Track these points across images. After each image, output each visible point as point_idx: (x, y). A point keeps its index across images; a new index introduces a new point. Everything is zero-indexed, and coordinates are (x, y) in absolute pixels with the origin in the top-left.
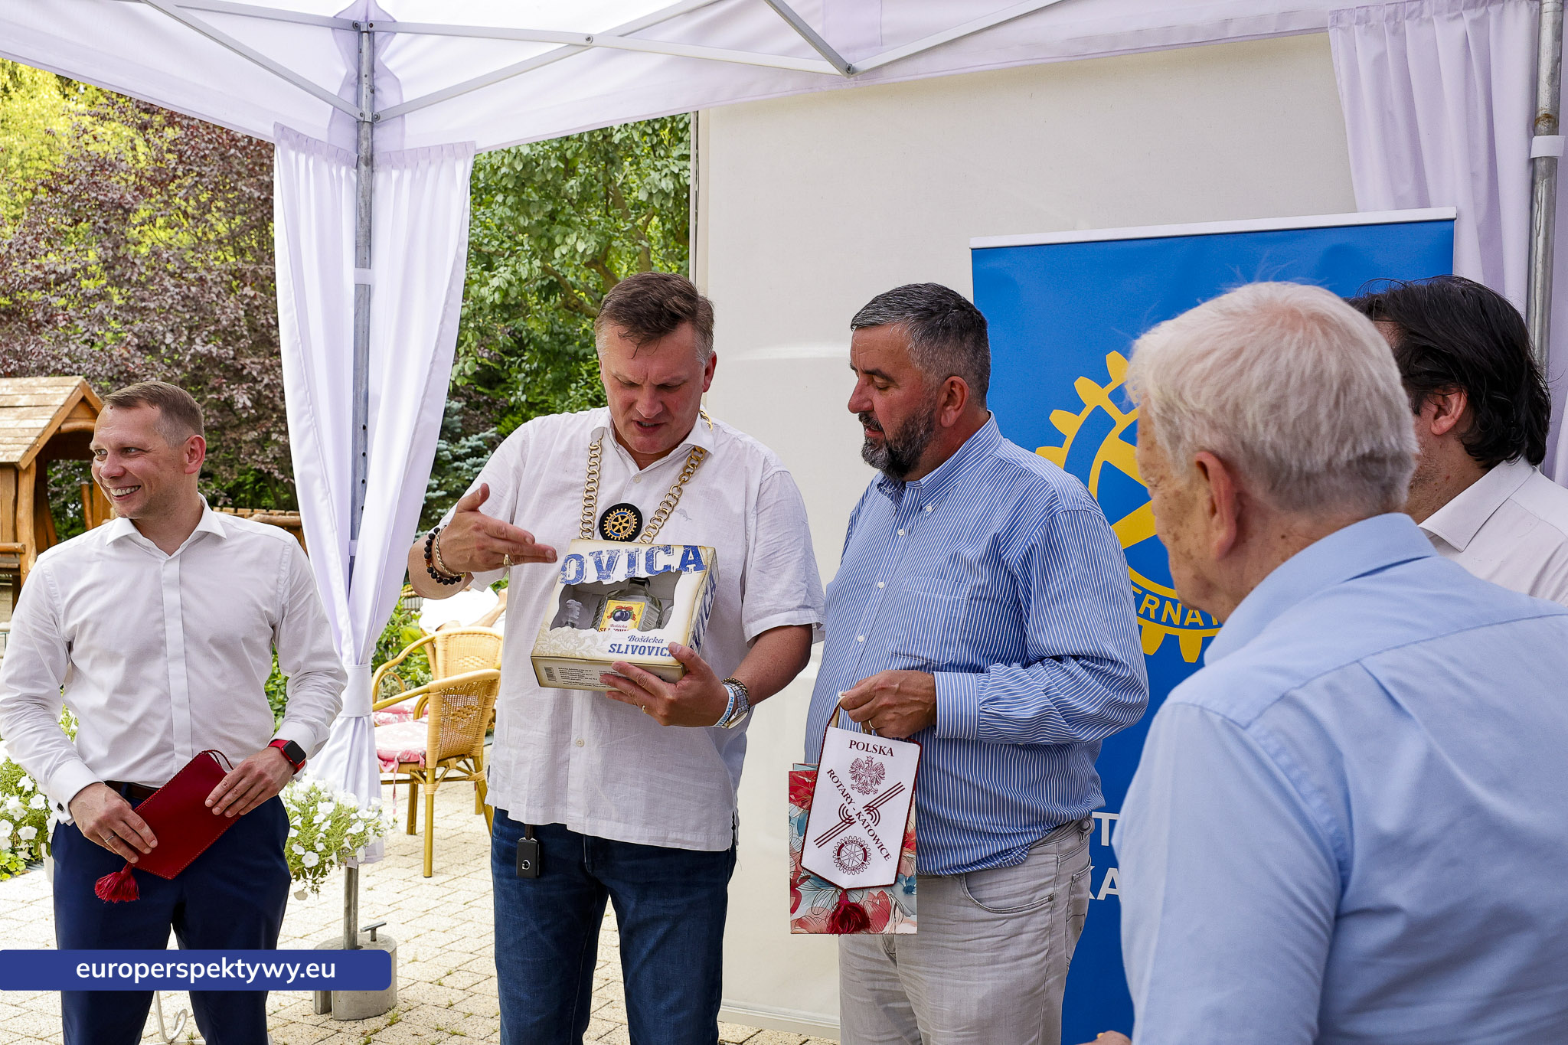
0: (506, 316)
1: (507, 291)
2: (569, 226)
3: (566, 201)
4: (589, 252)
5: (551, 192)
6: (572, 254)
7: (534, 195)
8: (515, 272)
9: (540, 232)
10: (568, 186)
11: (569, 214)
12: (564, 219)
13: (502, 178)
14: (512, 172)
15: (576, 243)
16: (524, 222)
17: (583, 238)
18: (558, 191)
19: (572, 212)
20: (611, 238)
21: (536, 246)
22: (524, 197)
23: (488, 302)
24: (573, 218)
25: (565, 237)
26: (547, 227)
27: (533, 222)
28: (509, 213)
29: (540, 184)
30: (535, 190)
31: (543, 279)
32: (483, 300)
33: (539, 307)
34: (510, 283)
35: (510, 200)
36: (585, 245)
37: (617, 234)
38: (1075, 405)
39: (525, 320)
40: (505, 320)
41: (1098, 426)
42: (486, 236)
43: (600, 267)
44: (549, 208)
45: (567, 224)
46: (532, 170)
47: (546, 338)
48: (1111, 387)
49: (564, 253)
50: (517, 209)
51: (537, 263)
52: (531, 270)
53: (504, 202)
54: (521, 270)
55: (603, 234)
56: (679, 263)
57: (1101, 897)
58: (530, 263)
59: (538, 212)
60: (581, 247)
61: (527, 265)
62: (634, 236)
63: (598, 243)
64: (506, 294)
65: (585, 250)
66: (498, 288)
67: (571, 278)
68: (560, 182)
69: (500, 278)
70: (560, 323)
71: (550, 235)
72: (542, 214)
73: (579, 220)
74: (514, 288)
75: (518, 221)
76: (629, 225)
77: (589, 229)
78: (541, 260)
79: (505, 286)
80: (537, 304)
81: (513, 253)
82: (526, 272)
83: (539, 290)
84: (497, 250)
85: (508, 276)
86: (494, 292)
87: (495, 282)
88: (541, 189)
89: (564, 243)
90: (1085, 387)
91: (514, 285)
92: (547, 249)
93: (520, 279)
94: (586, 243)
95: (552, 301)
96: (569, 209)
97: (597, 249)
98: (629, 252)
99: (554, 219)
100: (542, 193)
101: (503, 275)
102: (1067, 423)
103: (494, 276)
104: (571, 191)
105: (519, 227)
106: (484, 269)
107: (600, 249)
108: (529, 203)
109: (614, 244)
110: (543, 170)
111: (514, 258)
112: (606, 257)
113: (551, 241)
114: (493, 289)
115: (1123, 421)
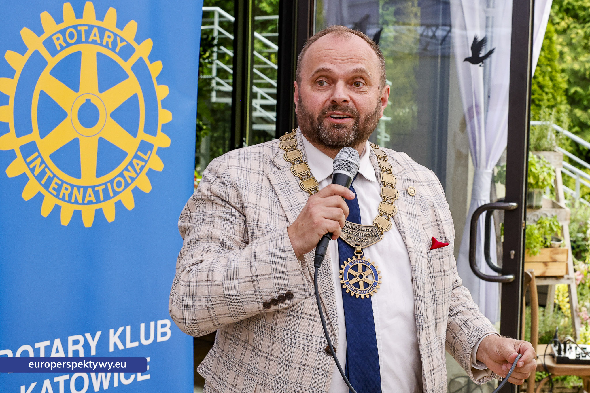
41: (36, 64)
48: (44, 37)
90: (27, 35)
102: (16, 61)
115: (52, 62)
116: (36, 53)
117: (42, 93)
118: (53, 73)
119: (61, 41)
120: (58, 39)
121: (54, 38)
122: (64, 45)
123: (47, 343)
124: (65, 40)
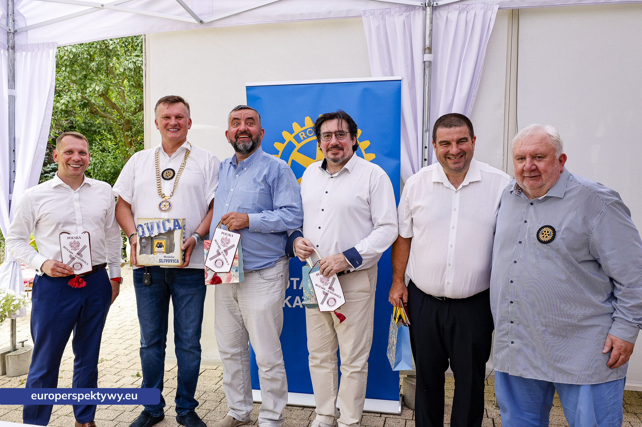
0: (66, 115)
1: (67, 105)
2: (92, 80)
3: (91, 71)
4: (100, 90)
5: (85, 67)
6: (94, 91)
7: (77, 68)
8: (70, 98)
9: (80, 82)
10: (91, 65)
11: (92, 76)
12: (90, 78)
13: (64, 61)
14: (69, 59)
15: (95, 87)
16: (74, 78)
17: (98, 85)
18: (88, 66)
19: (93, 75)
20: (109, 86)
21: (79, 88)
22: (74, 68)
23: (60, 109)
24: (94, 77)
25: (91, 84)
26: (83, 80)
27: (78, 78)
28: (68, 74)
29: (80, 64)
30: (78, 66)
31: (82, 101)
32: (57, 108)
33: (80, 112)
34: (68, 102)
35: (68, 69)
36: (99, 88)
37: (112, 84)
38: (282, 141)
39: (75, 117)
40: (66, 117)
41: (290, 148)
42: (58, 84)
43: (105, 97)
44: (84, 73)
45: (91, 79)
46: (77, 58)
47: (83, 125)
48: (294, 134)
49: (91, 91)
50: (71, 73)
51: (79, 94)
52: (77, 97)
53: (65, 70)
54: (73, 97)
55: (106, 84)
56: (136, 96)
57: (294, 306)
58: (77, 94)
59: (80, 74)
60: (97, 88)
61: (76, 95)
62: (118, 85)
63: (104, 87)
64: (67, 106)
65: (99, 89)
66: (64, 104)
67: (93, 101)
68: (88, 63)
69: (65, 99)
70: (88, 119)
71: (84, 83)
72: (81, 75)
73: (96, 78)
74: (70, 104)
75: (72, 78)
76: (116, 81)
77: (100, 82)
78: (81, 93)
79: (67, 103)
80: (79, 111)
81: (69, 90)
82: (75, 98)
83: (80, 106)
84: (62, 89)
85: (67, 99)
86: (62, 105)
87: (62, 101)
88: (81, 66)
89: (90, 87)
90: (285, 134)
91: (70, 103)
92: (83, 89)
93: (73, 100)
94: (99, 87)
95: (85, 110)
96: (92, 74)
97: (104, 89)
98: (116, 91)
99: (86, 78)
100: (81, 67)
101: (66, 99)
102: (280, 147)
103: (62, 99)
104: (93, 67)
105: (72, 80)
106: (58, 96)
107: (105, 90)
108: (76, 71)
109: (111, 88)
110: (81, 58)
111: (70, 92)
112: (107, 93)
113: (85, 86)
114: (62, 104)
115: (298, 146)
116: (290, 142)
117: (293, 161)
118: (298, 151)
119: (304, 135)
120: (302, 134)
121: (300, 134)
122: (306, 137)
123: (298, 279)
124: (306, 135)
